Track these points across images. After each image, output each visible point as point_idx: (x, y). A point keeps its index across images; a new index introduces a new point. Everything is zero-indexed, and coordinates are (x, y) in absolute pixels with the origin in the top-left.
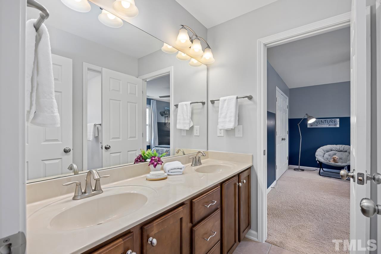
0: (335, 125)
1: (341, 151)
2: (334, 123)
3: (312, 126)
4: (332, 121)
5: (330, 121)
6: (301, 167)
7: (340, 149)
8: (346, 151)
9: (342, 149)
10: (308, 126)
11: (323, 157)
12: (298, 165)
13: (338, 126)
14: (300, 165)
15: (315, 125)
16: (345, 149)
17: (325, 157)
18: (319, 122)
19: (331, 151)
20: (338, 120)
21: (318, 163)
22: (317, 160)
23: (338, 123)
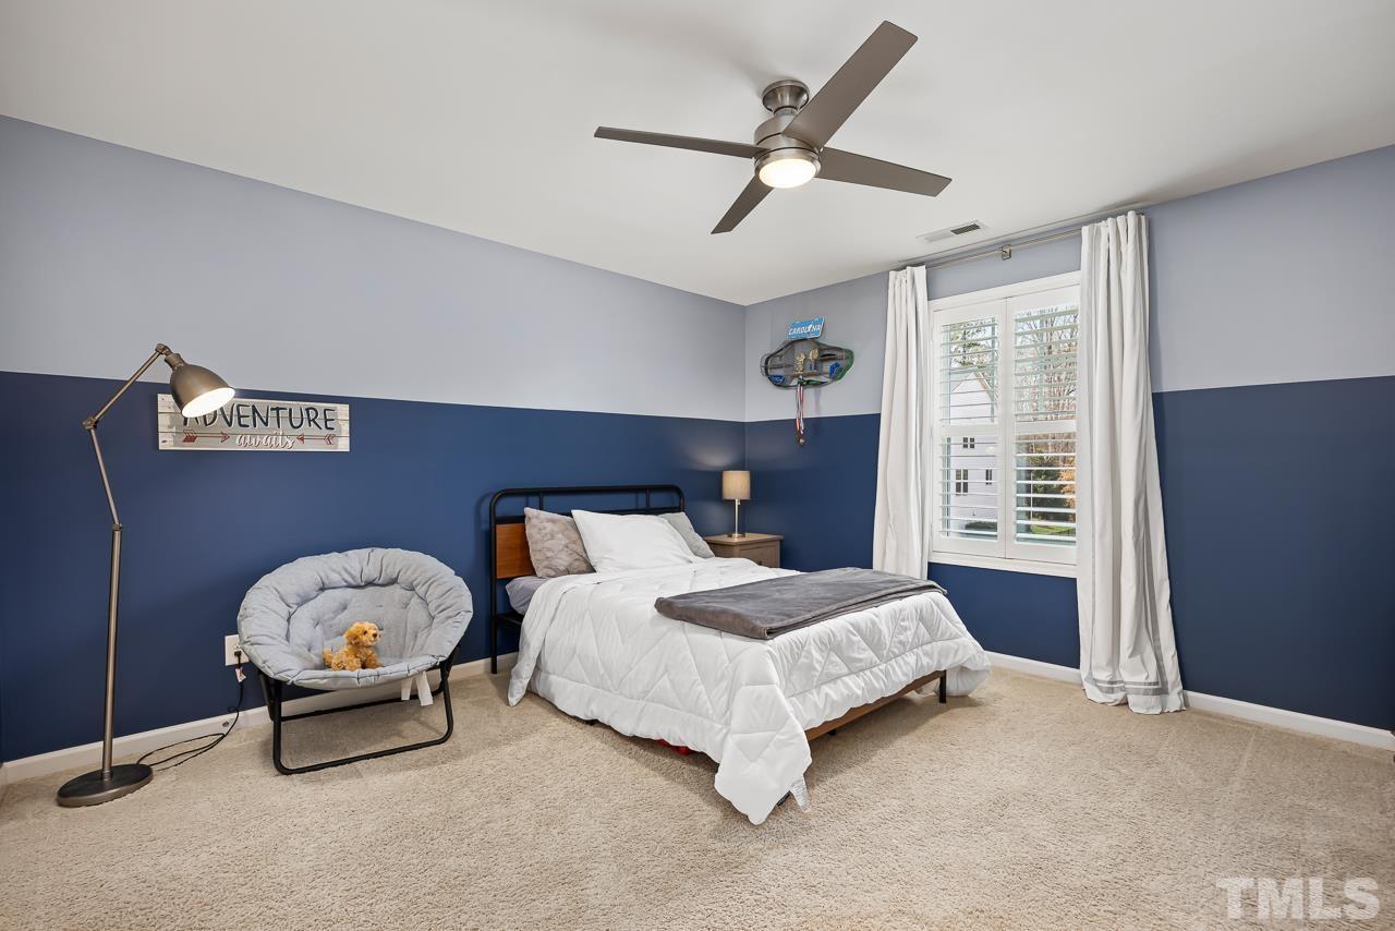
0: (329, 439)
1: (370, 584)
2: (323, 427)
3: (190, 439)
4: (311, 412)
5: (305, 416)
6: (128, 748)
7: (366, 571)
8: (393, 582)
9: (371, 572)
10: (167, 442)
11: (287, 638)
12: (101, 737)
13: (343, 445)
14: (117, 733)
15: (212, 436)
16: (390, 572)
17: (300, 641)
18: (240, 417)
19: (323, 589)
20: (343, 411)
21: (241, 677)
22: (230, 660)
23: (346, 427)
